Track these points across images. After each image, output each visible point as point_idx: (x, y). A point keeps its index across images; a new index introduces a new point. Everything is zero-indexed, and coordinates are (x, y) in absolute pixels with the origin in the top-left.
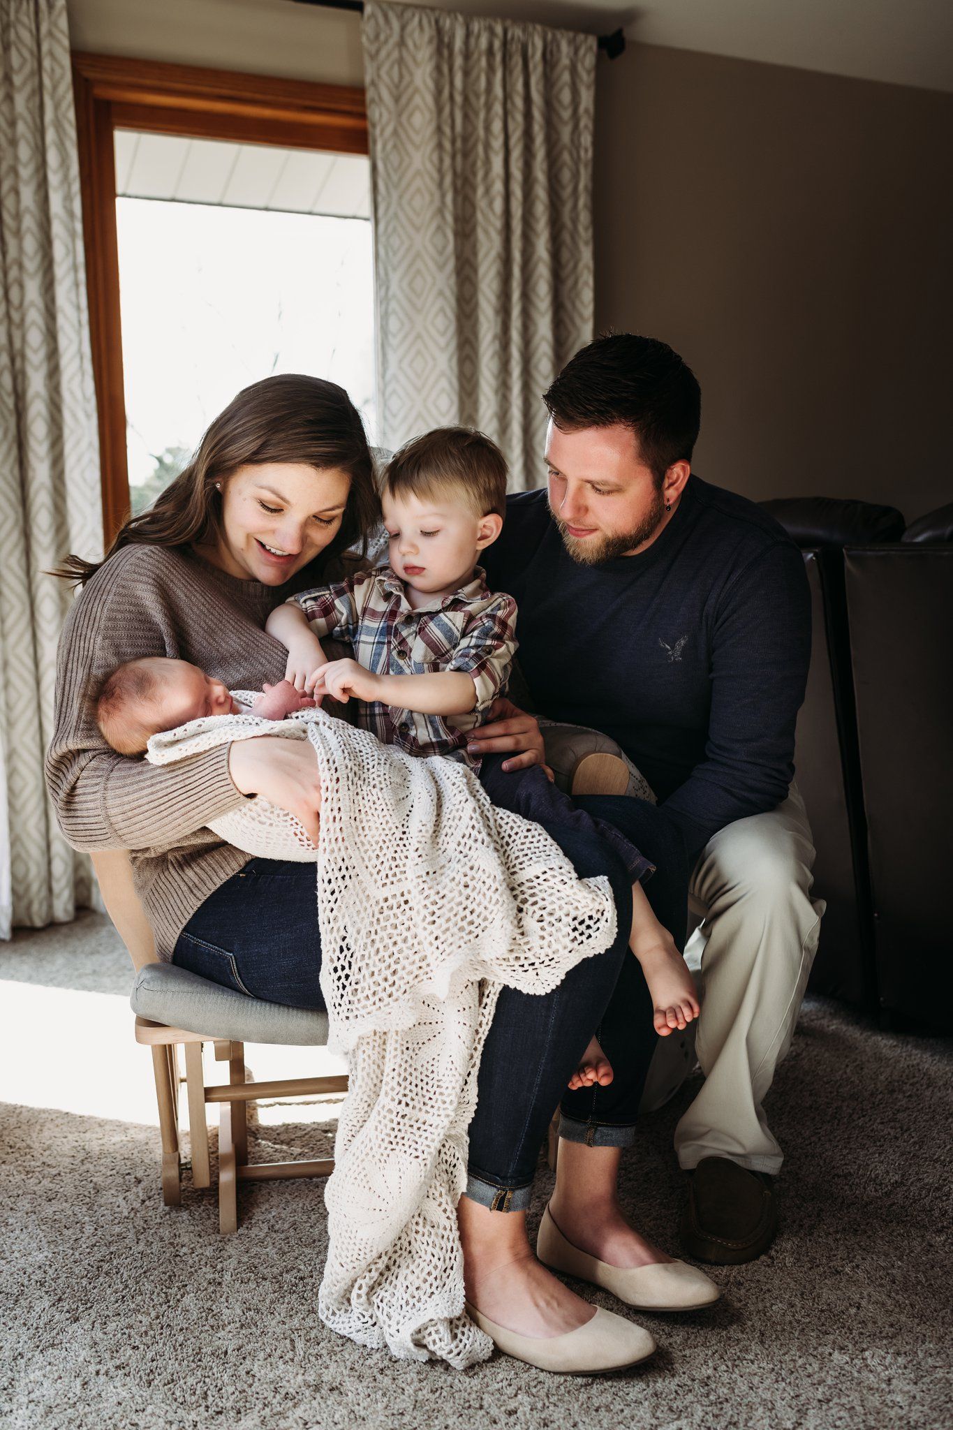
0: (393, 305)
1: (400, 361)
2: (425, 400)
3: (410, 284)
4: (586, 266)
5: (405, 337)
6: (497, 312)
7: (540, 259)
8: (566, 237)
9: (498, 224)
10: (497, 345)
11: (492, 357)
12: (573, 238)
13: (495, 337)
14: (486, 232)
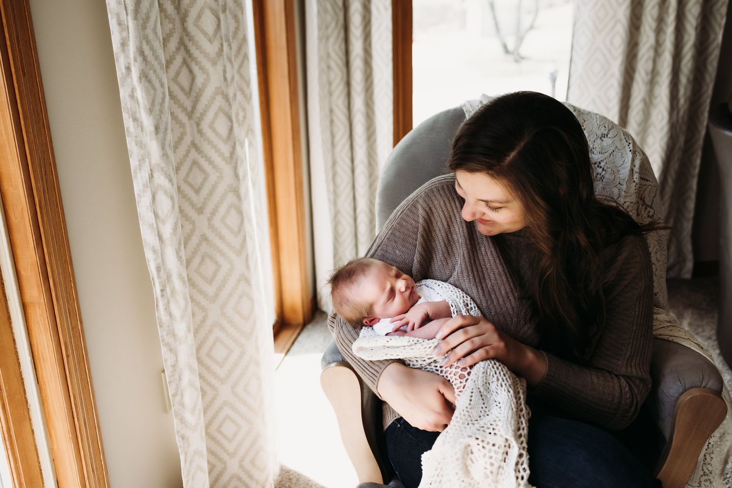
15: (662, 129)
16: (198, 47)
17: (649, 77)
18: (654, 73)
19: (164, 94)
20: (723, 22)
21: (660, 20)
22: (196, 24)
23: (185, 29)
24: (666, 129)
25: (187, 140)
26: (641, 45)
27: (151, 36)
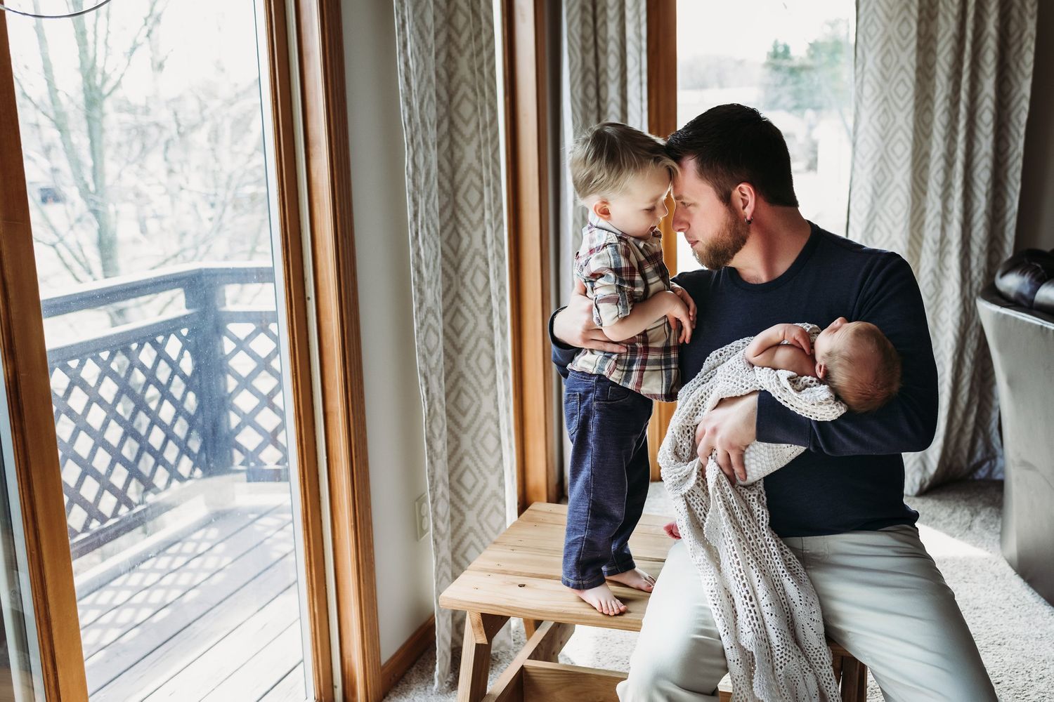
0: (868, 76)
1: (871, 118)
2: (886, 147)
3: (882, 60)
4: (1031, 35)
5: (875, 100)
6: (949, 78)
7: (989, 34)
8: (1015, 13)
9: (955, 10)
10: (948, 103)
11: (944, 112)
12: (1020, 13)
13: (947, 97)
14: (945, 17)
15: (954, 302)
16: (465, 216)
17: (938, 245)
18: (943, 241)
19: (437, 253)
20: (1018, 187)
21: (947, 186)
22: (465, 197)
23: (456, 203)
24: (958, 302)
25: (453, 290)
26: (928, 211)
27: (431, 209)
